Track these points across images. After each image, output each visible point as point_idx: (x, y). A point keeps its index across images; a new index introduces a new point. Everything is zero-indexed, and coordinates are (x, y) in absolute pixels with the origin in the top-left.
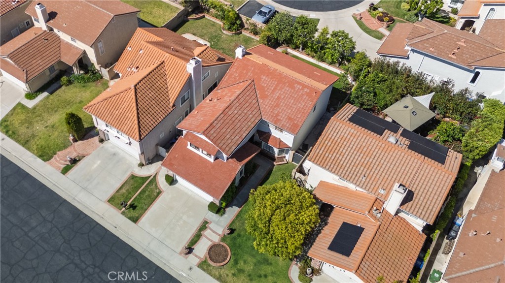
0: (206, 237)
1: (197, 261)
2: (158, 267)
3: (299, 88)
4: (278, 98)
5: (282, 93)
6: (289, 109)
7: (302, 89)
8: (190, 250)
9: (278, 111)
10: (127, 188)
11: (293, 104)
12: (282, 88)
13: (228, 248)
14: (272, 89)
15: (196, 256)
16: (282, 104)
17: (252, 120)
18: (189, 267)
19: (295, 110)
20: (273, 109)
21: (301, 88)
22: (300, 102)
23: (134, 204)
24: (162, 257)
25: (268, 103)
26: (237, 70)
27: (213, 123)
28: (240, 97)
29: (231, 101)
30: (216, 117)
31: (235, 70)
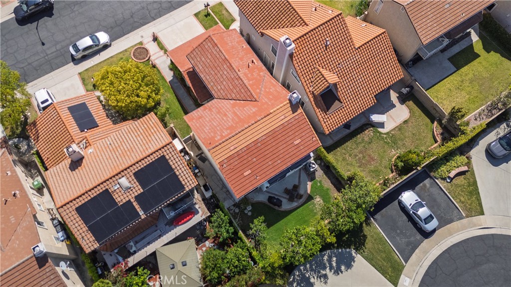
0: (159, 52)
1: (145, 42)
2: (154, 20)
3: (224, 133)
4: (226, 115)
5: (228, 119)
6: (210, 120)
7: (222, 135)
9: (213, 111)
10: (225, 15)
11: (212, 123)
12: (233, 120)
13: (142, 61)
14: (238, 113)
15: (149, 42)
16: (218, 116)
17: (215, 88)
18: (144, 35)
19: (205, 123)
20: (217, 108)
21: (224, 134)
22: (210, 129)
23: (209, 16)
24: (160, 23)
25: (226, 106)
26: (276, 91)
27: (218, 48)
28: (240, 81)
29: (237, 71)
30: (223, 52)
31: (277, 89)
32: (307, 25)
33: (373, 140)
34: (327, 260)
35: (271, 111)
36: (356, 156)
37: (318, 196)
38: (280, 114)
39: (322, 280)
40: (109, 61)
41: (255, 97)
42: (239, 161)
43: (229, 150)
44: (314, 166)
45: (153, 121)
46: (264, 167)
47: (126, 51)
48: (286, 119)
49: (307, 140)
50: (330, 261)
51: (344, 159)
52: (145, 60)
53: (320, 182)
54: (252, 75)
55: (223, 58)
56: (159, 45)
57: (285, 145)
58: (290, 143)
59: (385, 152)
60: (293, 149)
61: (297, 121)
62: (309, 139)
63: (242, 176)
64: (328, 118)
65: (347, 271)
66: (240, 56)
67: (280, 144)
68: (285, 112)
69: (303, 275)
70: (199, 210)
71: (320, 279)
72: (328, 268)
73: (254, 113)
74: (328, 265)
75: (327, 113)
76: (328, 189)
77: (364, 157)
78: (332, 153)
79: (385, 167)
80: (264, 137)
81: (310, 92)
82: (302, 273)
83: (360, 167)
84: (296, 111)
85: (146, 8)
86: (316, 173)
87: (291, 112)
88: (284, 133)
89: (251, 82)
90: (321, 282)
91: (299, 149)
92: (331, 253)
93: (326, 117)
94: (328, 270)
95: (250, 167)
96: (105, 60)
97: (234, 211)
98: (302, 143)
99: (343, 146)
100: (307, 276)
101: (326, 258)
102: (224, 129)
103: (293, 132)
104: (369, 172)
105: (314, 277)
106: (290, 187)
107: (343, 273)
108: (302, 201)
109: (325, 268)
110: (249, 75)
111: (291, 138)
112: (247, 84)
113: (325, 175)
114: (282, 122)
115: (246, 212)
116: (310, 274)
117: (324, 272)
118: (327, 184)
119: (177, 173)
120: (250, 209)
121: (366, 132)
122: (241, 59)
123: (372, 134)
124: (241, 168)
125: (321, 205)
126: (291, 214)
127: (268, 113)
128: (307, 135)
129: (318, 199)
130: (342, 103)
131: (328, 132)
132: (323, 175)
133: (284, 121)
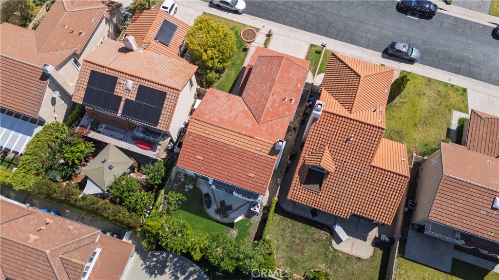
0: (261, 44)
1: (261, 31)
2: (284, 24)
3: (214, 118)
4: (231, 111)
5: (229, 115)
6: (219, 104)
7: (210, 118)
8: (269, 35)
9: (229, 102)
11: (217, 107)
12: (230, 118)
13: (243, 39)
14: (238, 118)
15: (263, 33)
16: (227, 107)
17: (249, 91)
18: (265, 27)
19: (214, 103)
20: (233, 103)
21: (212, 119)
22: (211, 108)
23: (319, 54)
25: (239, 107)
26: (278, 131)
27: (279, 69)
28: (265, 101)
29: (271, 94)
30: (279, 74)
31: (280, 131)
32: (350, 113)
33: (319, 242)
34: (191, 271)
35: (256, 137)
36: (295, 237)
37: (237, 230)
38: (260, 146)
40: (228, 22)
41: (261, 120)
42: (202, 145)
43: (203, 131)
44: (256, 208)
45: (190, 71)
46: (213, 166)
47: (244, 25)
48: (260, 153)
49: (259, 181)
50: (191, 274)
51: (284, 230)
52: (247, 41)
53: (251, 224)
54: (279, 107)
55: (274, 77)
56: (266, 41)
57: (241, 168)
58: (246, 170)
59: (317, 258)
60: (244, 176)
61: (266, 162)
62: (261, 182)
63: (194, 156)
64: (300, 189)
66: (286, 88)
67: (239, 164)
68: (265, 147)
69: (166, 261)
70: (157, 151)
71: (172, 276)
72: (185, 276)
73: (247, 127)
74: (187, 274)
75: (302, 185)
76: (249, 234)
77: (298, 245)
78: (282, 217)
79: (303, 268)
80: (233, 148)
81: (304, 157)
82: (167, 258)
83: (287, 246)
84: (272, 156)
85: (288, 13)
86: (256, 216)
87: (268, 152)
88: (249, 160)
89: (271, 109)
90: (170, 278)
91: (248, 181)
92: (198, 271)
93: (299, 187)
94: (183, 277)
95: (205, 156)
96: (226, 19)
97: (180, 178)
98: (254, 180)
99: (295, 221)
100: (168, 264)
101: (191, 269)
102: (218, 116)
103: (256, 166)
104: (289, 258)
105: (170, 270)
106: (228, 203)
108: (225, 220)
109: (183, 274)
110: (276, 105)
111: (250, 168)
112: (266, 107)
113: (258, 224)
114: (255, 152)
115: (186, 186)
116: (171, 265)
117: (179, 275)
118: (253, 231)
119: (163, 112)
120: (190, 188)
121: (322, 232)
122: (285, 91)
123: (324, 238)
124: (198, 150)
125: (232, 237)
126: (208, 220)
127: (252, 136)
128: (263, 179)
129: (235, 232)
130: (320, 190)
131: (290, 198)
132: (257, 222)
133: (257, 152)
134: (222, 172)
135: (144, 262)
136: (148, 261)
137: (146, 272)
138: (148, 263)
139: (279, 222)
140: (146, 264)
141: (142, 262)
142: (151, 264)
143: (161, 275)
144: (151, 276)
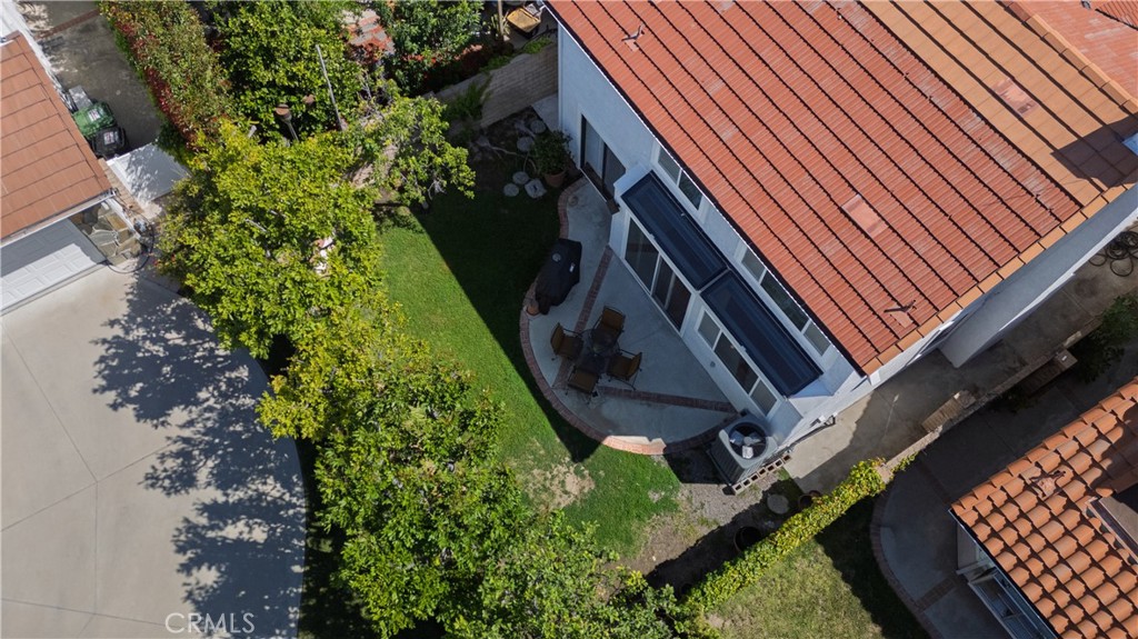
34: (261, 495)
37: (589, 485)
38: (1031, 78)
39: (171, 464)
44: (748, 452)
48: (1004, 121)
49: (887, 273)
50: (257, 509)
53: (668, 506)
57: (827, 144)
58: (850, 168)
60: (817, 199)
62: (897, 285)
64: (1070, 505)
65: (190, 595)
67: (834, 118)
68: (1058, 102)
69: (207, 377)
71: (177, 455)
72: (221, 499)
74: (236, 495)
75: (1106, 493)
76: (629, 541)
78: (845, 588)
82: (222, 371)
84: (1079, 172)
86: (715, 490)
87: (1063, 140)
88: (906, 126)
90: (162, 457)
92: (292, 521)
93: (1076, 490)
97: (522, 135)
98: (860, 247)
100: (203, 395)
101: (272, 489)
103: (926, 178)
105: (191, 423)
106: (629, 343)
107: (183, 577)
108: (568, 403)
109: (223, 480)
111: (886, 172)
113: (705, 531)
114: (978, 97)
115: (519, 177)
116: (210, 409)
117: (203, 475)
118: (664, 539)
120: (531, 193)
125: (544, 496)
126: (501, 353)
128: (919, 272)
129: (573, 484)
131: (970, 519)
132: (704, 522)
133: (990, 108)
134: (714, 117)
135: (131, 318)
136: (146, 324)
137: (102, 359)
138: (141, 332)
139: (813, 603)
140: (127, 331)
141: (122, 310)
142: (148, 344)
143: (139, 417)
144: (103, 389)
